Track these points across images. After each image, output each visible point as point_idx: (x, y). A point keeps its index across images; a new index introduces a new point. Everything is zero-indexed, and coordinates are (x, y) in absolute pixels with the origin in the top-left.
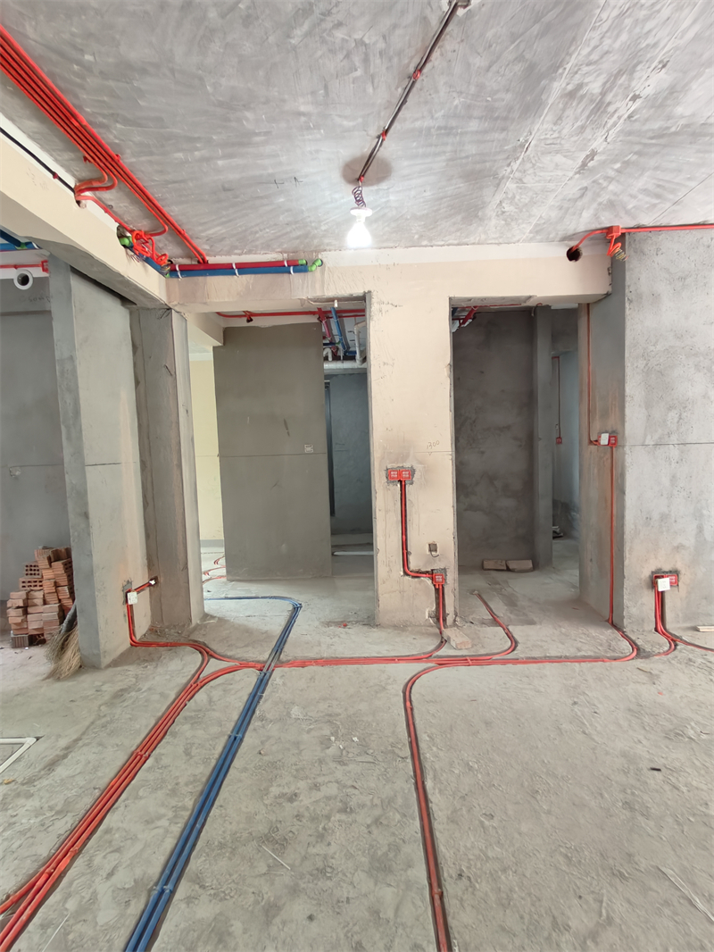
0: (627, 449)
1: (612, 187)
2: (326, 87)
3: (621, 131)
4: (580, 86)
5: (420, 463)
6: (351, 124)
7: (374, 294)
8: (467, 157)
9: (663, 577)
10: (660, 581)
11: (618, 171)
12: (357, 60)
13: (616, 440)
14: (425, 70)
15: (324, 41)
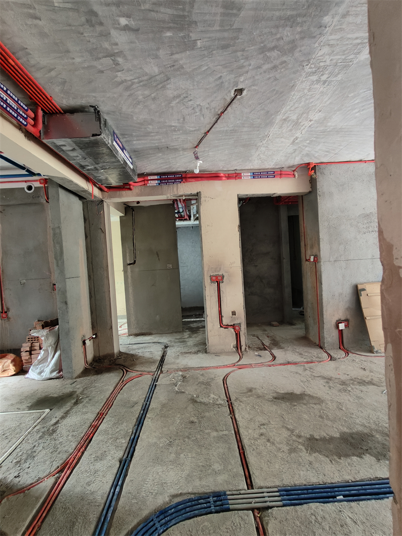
0: (322, 263)
1: (306, 149)
2: (184, 118)
3: (308, 131)
4: (288, 117)
5: (226, 272)
6: (193, 129)
7: (202, 193)
8: (243, 139)
9: (341, 323)
10: (340, 324)
11: (308, 143)
12: (197, 110)
13: (317, 259)
14: (224, 113)
15: (184, 105)
